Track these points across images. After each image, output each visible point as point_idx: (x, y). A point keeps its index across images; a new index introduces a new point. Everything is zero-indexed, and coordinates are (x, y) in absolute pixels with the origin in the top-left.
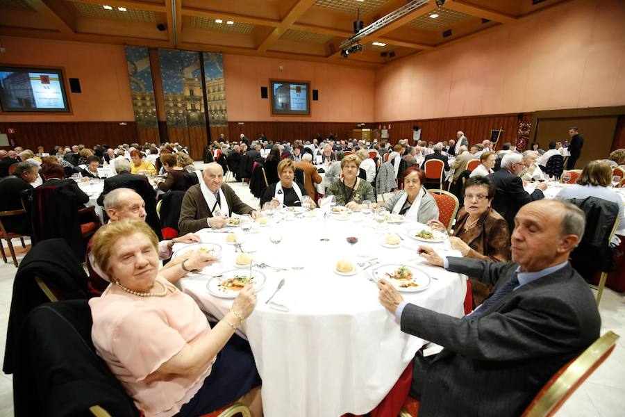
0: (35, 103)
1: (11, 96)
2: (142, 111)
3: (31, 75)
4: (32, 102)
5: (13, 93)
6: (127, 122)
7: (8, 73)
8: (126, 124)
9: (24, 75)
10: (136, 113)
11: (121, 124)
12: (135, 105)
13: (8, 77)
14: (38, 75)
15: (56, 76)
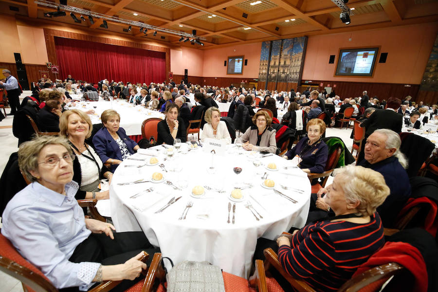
0: (353, 70)
1: (343, 66)
2: (431, 76)
3: (359, 53)
4: (352, 69)
5: (345, 64)
6: (411, 85)
7: (347, 53)
8: (410, 86)
9: (355, 53)
10: (425, 77)
11: (405, 86)
12: (427, 71)
13: (347, 55)
14: (362, 53)
15: (373, 52)
